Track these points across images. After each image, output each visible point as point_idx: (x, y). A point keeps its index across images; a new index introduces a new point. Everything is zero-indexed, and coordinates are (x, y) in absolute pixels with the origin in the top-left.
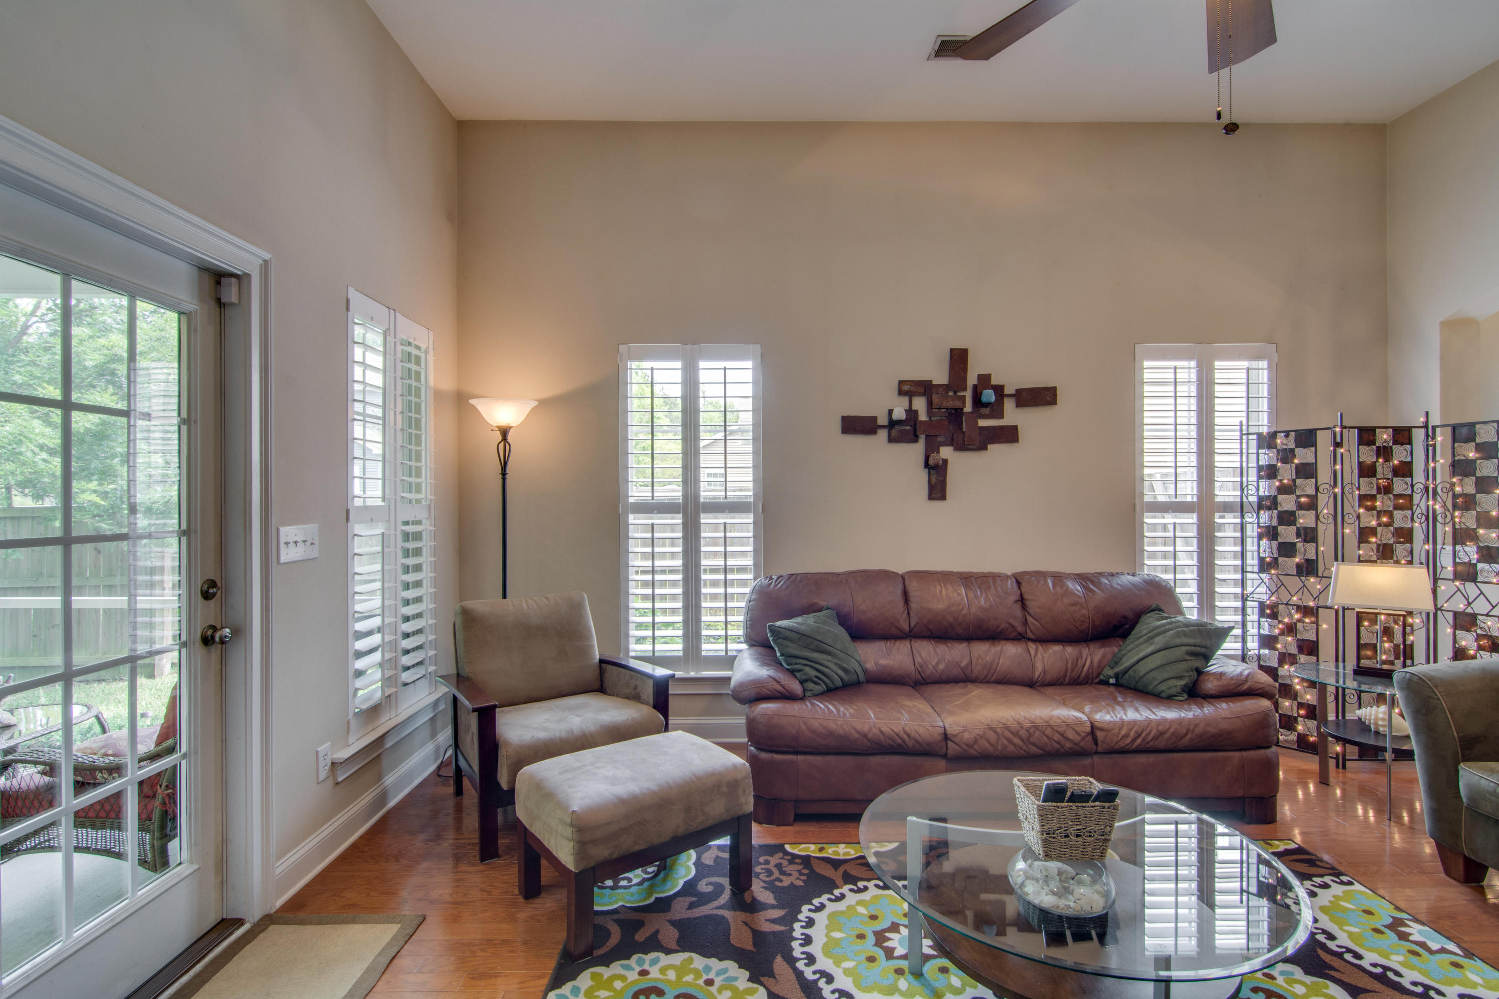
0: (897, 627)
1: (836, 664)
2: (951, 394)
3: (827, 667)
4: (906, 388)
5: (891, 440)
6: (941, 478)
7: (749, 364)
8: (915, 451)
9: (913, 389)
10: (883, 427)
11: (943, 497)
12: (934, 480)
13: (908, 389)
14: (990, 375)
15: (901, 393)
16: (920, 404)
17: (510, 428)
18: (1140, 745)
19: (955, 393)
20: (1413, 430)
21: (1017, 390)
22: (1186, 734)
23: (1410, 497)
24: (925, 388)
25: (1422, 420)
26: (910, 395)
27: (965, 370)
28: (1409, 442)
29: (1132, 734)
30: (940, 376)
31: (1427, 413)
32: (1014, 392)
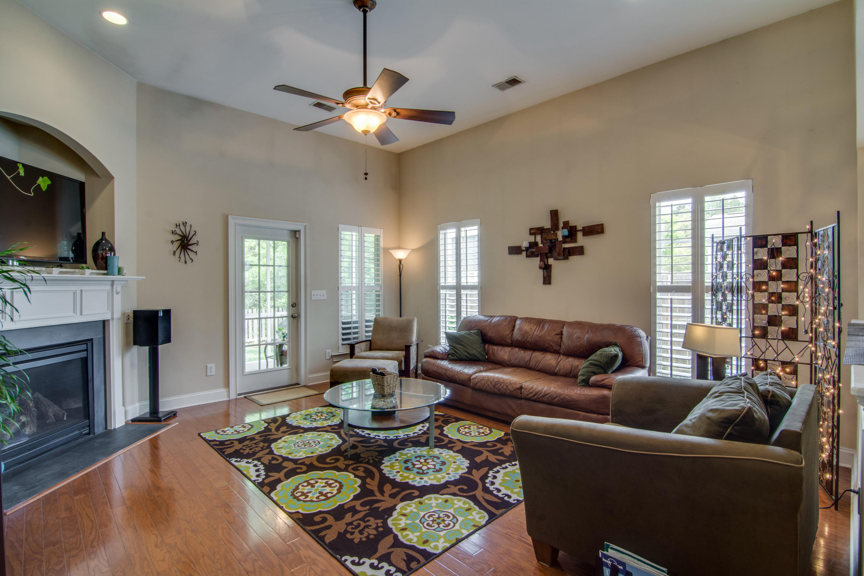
0: (505, 341)
1: (464, 350)
2: (553, 232)
3: (459, 350)
4: (533, 231)
5: (527, 256)
6: (549, 274)
7: (476, 227)
8: (537, 261)
9: (536, 231)
10: (524, 250)
11: (549, 283)
12: (545, 275)
13: (534, 231)
14: (568, 221)
15: (531, 234)
16: (539, 238)
17: (402, 259)
18: (536, 399)
19: (554, 232)
20: (799, 235)
21: (583, 228)
22: (556, 398)
23: (796, 283)
24: (540, 231)
25: (808, 227)
26: (534, 234)
27: (558, 220)
28: (796, 244)
29: (534, 393)
30: (547, 225)
31: (812, 222)
32: (581, 229)
